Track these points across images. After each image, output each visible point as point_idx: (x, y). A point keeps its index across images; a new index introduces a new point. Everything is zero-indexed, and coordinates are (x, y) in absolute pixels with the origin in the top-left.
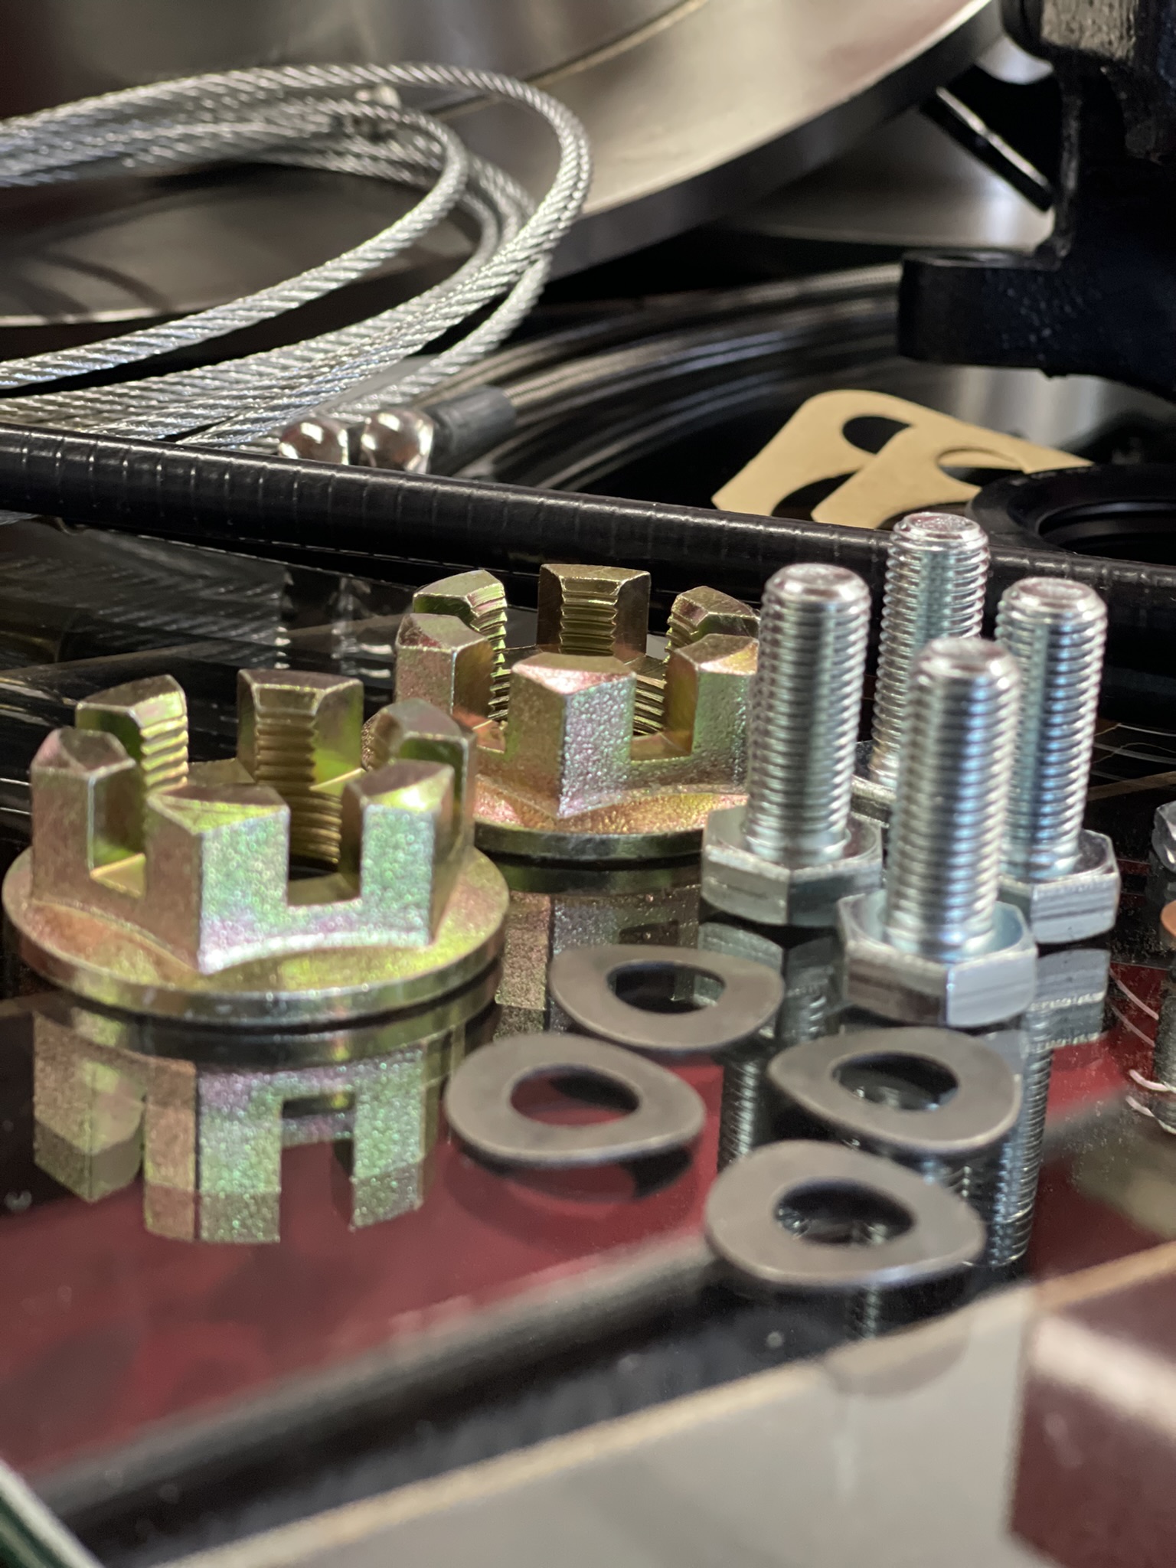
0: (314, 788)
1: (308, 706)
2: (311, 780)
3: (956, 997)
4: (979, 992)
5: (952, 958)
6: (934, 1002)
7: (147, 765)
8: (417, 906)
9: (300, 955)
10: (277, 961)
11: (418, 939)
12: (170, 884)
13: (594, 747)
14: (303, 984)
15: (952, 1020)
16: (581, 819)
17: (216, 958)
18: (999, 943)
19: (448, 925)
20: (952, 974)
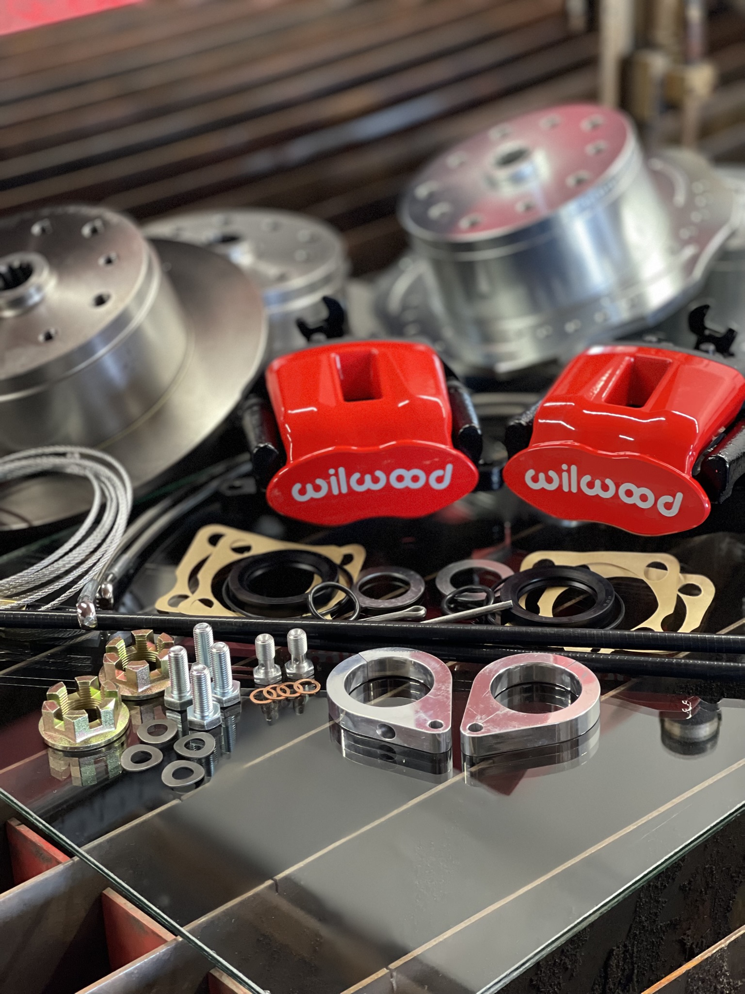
0: (91, 698)
1: (88, 684)
2: (91, 696)
3: (207, 725)
4: (212, 723)
5: (206, 718)
6: (203, 726)
7: (61, 701)
8: (112, 724)
9: (93, 737)
10: (90, 738)
11: (113, 729)
12: (69, 729)
13: (143, 679)
14: (94, 742)
15: (206, 729)
16: (142, 692)
17: (79, 740)
18: (215, 713)
19: (118, 725)
20: (205, 722)
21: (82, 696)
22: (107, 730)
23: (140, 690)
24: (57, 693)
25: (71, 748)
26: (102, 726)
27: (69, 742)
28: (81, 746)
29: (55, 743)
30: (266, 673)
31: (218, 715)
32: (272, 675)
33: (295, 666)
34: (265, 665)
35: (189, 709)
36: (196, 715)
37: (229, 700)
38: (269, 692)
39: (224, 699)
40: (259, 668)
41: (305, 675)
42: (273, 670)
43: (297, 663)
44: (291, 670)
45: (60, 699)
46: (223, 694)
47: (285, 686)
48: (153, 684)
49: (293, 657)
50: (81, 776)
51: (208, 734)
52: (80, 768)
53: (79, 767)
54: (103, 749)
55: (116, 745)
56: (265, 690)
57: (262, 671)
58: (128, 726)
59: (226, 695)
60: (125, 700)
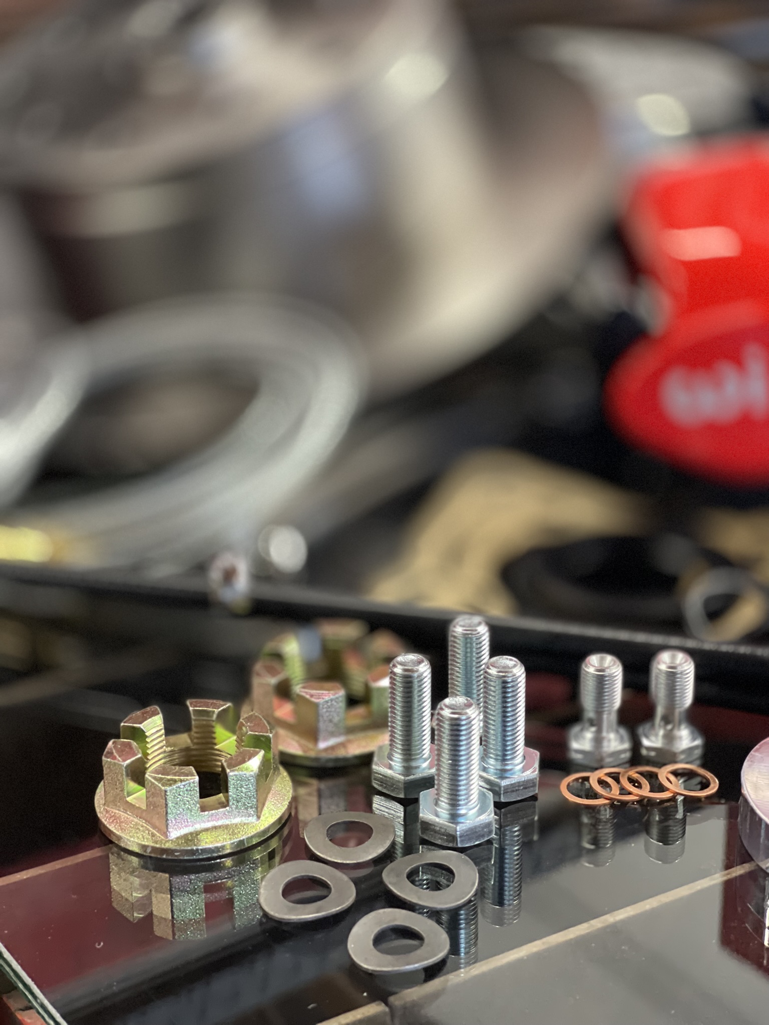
0: (217, 747)
1: (212, 716)
2: (215, 744)
3: (460, 837)
4: (473, 832)
5: (461, 820)
6: (453, 838)
7: (149, 746)
8: (251, 807)
9: (207, 830)
10: (197, 833)
11: (253, 819)
12: (155, 806)
13: (331, 721)
14: (207, 842)
15: (459, 845)
16: (326, 750)
17: (174, 834)
18: (482, 811)
19: (265, 811)
20: (458, 828)
21: (195, 741)
22: (237, 820)
23: (322, 745)
24: (141, 726)
25: (154, 849)
26: (228, 808)
27: (153, 835)
28: (178, 848)
29: (122, 835)
30: (598, 740)
31: (489, 816)
32: (609, 746)
33: (661, 732)
34: (596, 723)
35: (425, 797)
36: (439, 809)
37: (513, 789)
38: (601, 782)
39: (504, 783)
40: (582, 730)
41: (682, 757)
42: (612, 736)
43: (669, 727)
44: (652, 741)
45: (148, 740)
46: (503, 773)
47: (637, 773)
48: (351, 737)
49: (660, 711)
50: (173, 917)
51: (463, 856)
52: (172, 897)
53: (169, 896)
54: (228, 862)
55: (257, 855)
56: (594, 777)
57: (589, 735)
58: (286, 817)
59: (507, 775)
60: (289, 763)
